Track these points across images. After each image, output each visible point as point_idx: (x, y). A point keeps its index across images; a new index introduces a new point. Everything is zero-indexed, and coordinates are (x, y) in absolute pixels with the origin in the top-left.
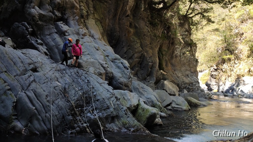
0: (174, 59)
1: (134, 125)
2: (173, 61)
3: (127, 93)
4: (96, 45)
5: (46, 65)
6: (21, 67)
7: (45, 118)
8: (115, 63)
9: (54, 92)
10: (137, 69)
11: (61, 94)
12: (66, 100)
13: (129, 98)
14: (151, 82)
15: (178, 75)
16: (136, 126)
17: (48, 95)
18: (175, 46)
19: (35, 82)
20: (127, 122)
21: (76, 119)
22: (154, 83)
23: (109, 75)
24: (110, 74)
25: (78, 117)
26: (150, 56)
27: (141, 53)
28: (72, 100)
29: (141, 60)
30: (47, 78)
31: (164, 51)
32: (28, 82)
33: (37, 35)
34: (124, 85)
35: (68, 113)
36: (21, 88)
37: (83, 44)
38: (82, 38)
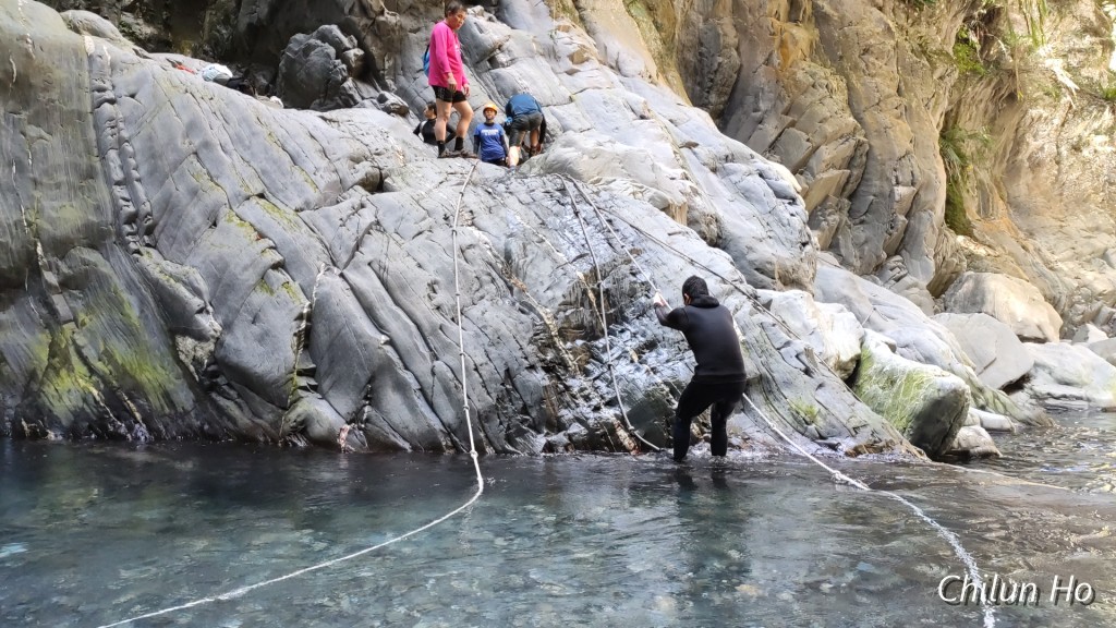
0: (1026, 178)
1: (854, 423)
2: (1021, 188)
3: (800, 302)
4: (634, 97)
5: (420, 163)
6: (321, 172)
7: (429, 379)
8: (728, 175)
9: (463, 272)
10: (834, 220)
11: (493, 281)
12: (514, 304)
13: (813, 323)
14: (908, 280)
15: (1048, 255)
16: (868, 429)
17: (435, 282)
18: (1026, 112)
19: (380, 231)
20: (817, 407)
21: (565, 386)
22: (925, 284)
23: (704, 228)
24: (708, 225)
25: (574, 377)
26: (899, 152)
27: (853, 142)
28: (543, 302)
29: (855, 173)
30: (429, 213)
31: (970, 137)
32: (354, 230)
33: (383, 75)
34: (780, 278)
35: (526, 358)
36: (325, 257)
37: (574, 97)
38: (571, 73)
